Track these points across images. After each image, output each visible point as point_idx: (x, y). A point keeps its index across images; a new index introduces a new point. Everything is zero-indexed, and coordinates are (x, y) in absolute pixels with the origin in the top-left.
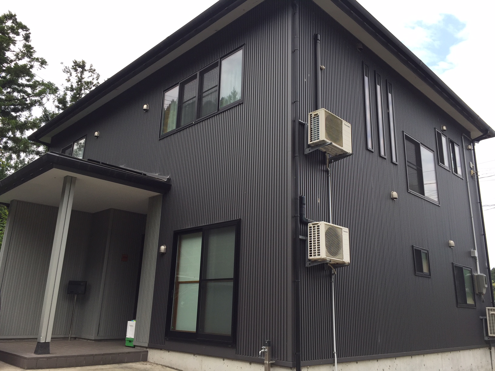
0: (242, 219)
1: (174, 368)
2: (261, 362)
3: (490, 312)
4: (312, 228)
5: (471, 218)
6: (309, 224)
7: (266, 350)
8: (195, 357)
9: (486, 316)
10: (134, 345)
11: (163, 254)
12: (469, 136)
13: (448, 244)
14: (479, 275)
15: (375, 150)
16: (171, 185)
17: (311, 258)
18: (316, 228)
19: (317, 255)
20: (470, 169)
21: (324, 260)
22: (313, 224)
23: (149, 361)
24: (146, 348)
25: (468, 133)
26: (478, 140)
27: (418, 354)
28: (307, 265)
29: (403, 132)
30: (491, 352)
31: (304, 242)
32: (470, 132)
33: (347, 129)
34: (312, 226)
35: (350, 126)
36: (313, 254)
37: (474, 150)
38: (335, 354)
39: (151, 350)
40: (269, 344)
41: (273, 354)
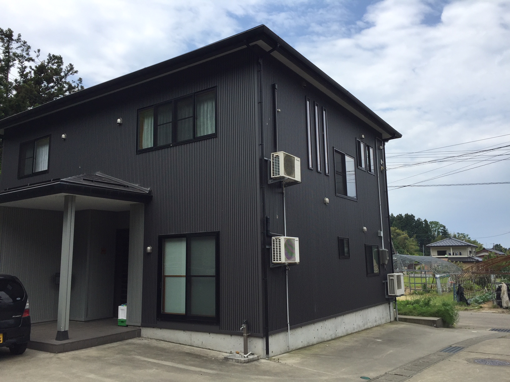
0: (220, 231)
1: (166, 341)
2: (241, 335)
3: (390, 277)
4: (275, 241)
5: (380, 206)
6: (272, 237)
7: (245, 327)
8: (185, 332)
9: (387, 280)
10: (127, 325)
11: (149, 254)
12: (381, 138)
13: (363, 229)
14: (383, 250)
15: (314, 169)
16: (152, 196)
17: (274, 262)
18: (278, 241)
19: (279, 260)
20: (380, 165)
21: (284, 263)
22: (276, 238)
23: (143, 336)
24: (139, 326)
25: (380, 135)
26: (387, 140)
27: (340, 315)
28: (271, 266)
29: (333, 147)
30: (390, 306)
31: (269, 250)
32: (381, 134)
33: (297, 163)
34: (275, 239)
35: (300, 160)
36: (276, 259)
37: (384, 149)
38: (289, 324)
39: (144, 328)
40: (246, 323)
41: (249, 329)
